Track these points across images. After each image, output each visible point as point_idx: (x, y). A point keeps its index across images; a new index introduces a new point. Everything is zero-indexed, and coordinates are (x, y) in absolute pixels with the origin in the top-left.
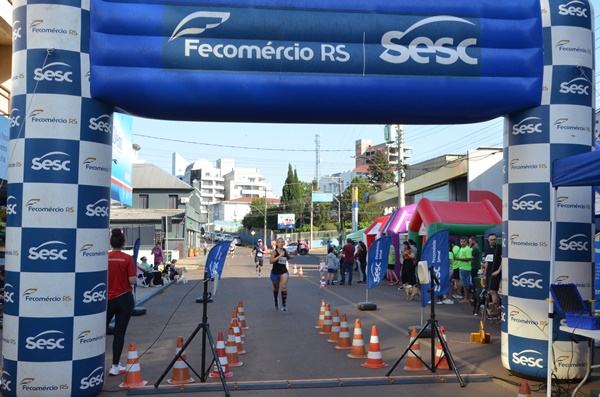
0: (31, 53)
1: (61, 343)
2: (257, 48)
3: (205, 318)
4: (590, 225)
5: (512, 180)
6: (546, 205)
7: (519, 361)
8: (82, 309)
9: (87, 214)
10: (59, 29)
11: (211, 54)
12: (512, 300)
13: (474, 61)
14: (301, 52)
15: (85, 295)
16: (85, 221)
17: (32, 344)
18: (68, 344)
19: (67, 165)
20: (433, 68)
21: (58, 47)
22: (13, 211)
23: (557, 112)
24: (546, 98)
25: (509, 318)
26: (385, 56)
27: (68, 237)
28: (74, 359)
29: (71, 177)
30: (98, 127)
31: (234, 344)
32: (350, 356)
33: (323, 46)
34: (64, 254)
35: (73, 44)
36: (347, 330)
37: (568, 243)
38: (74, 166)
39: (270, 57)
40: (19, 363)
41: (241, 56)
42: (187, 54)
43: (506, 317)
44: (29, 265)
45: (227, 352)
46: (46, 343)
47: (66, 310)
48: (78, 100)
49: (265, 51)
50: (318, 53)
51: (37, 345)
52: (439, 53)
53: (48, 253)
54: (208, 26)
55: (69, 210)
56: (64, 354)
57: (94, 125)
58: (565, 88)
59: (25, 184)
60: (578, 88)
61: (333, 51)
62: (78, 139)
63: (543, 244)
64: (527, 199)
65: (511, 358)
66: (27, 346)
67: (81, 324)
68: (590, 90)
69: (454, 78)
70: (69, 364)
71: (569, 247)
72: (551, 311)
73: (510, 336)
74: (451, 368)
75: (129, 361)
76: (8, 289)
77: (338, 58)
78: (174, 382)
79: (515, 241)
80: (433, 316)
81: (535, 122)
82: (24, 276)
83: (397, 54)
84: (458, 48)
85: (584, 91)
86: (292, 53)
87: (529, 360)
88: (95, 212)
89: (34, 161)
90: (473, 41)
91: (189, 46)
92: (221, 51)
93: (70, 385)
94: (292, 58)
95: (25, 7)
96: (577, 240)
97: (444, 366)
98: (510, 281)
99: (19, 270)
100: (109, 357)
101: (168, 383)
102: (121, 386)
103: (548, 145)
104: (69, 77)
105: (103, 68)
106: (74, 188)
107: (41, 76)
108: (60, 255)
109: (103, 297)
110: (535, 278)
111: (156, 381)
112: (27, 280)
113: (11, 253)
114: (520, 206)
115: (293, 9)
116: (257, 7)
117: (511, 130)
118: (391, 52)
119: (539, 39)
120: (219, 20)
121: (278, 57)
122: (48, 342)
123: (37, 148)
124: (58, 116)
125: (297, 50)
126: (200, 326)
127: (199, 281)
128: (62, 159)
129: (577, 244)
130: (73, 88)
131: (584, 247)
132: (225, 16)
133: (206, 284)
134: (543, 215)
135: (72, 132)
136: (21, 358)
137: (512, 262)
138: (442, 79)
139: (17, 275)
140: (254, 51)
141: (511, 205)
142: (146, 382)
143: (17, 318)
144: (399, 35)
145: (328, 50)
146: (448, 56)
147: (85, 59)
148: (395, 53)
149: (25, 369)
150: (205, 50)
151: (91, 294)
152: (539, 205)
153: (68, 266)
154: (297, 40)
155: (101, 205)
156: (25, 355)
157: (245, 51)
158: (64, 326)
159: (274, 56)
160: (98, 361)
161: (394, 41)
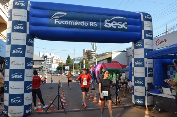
0: (13, 21)
1: (21, 101)
2: (74, 22)
3: (59, 93)
4: (153, 68)
5: (135, 57)
6: (143, 63)
7: (137, 101)
8: (26, 91)
9: (28, 65)
10: (21, 15)
11: (62, 23)
12: (135, 87)
13: (126, 28)
14: (85, 24)
15: (27, 87)
16: (27, 67)
17: (13, 101)
18: (23, 101)
19: (22, 52)
20: (117, 29)
21: (21, 20)
22: (7, 64)
23: (146, 41)
24: (143, 38)
25: (135, 91)
26: (105, 26)
27: (22, 72)
28: (24, 105)
29: (23, 55)
30: (31, 42)
31: (64, 100)
32: (93, 102)
33: (90, 22)
34: (21, 76)
35: (25, 19)
36: (92, 95)
37: (149, 72)
38: (24, 52)
39: (77, 25)
40: (9, 106)
41: (69, 24)
42: (55, 23)
43: (134, 91)
44: (11, 79)
45: (64, 102)
46: (16, 101)
47: (22, 92)
48: (25, 34)
49: (76, 23)
50: (89, 24)
51: (14, 101)
52: (118, 26)
53: (17, 76)
54: (61, 16)
55: (23, 64)
56: (21, 104)
57: (30, 41)
58: (147, 35)
59: (10, 57)
60: (150, 35)
61: (93, 24)
62: (25, 45)
63: (143, 73)
64: (139, 62)
65: (135, 101)
66: (11, 102)
67: (26, 95)
68: (152, 36)
69: (122, 32)
70: (23, 106)
71: (149, 73)
72: (147, 89)
73: (135, 96)
74: (120, 104)
75: (38, 105)
76: (5, 86)
77: (94, 26)
78: (50, 110)
79: (136, 72)
80: (117, 91)
81: (140, 43)
82: (10, 82)
83: (109, 25)
84: (123, 24)
85: (151, 36)
86: (82, 24)
87: (140, 101)
88: (29, 65)
89: (13, 51)
90: (126, 23)
91: (56, 21)
92: (64, 22)
93: (23, 112)
94: (82, 25)
95: (12, 9)
96: (150, 72)
97: (119, 104)
98: (135, 82)
99: (9, 81)
100: (33, 104)
101: (49, 111)
102: (36, 112)
103: (144, 49)
104: (23, 28)
105: (32, 26)
106: (24, 58)
107: (16, 27)
108: (20, 77)
109: (32, 88)
110: (141, 81)
111: (46, 110)
112: (11, 84)
113: (6, 76)
114: (137, 64)
115: (83, 13)
116: (73, 12)
117: (134, 45)
118: (107, 25)
119: (141, 24)
120: (64, 14)
121: (79, 25)
122: (17, 101)
123: (14, 47)
124: (20, 38)
125: (84, 23)
126: (58, 95)
127: (57, 83)
128: (21, 50)
129: (151, 73)
130: (25, 31)
131: (152, 73)
132: (65, 14)
133: (59, 84)
134: (143, 66)
135: (24, 43)
136: (9, 105)
137: (135, 77)
138: (119, 32)
139: (8, 82)
140: (73, 23)
141: (135, 63)
142: (43, 111)
143: (8, 94)
144: (109, 21)
145: (91, 23)
146: (120, 26)
147: (28, 23)
148: (108, 25)
149: (10, 108)
150: (60, 22)
151: (28, 87)
152: (142, 63)
153: (22, 79)
154: (84, 21)
155: (31, 63)
156: (11, 104)
157: (70, 23)
158: (21, 96)
159: (78, 24)
160: (30, 105)
161: (108, 22)
